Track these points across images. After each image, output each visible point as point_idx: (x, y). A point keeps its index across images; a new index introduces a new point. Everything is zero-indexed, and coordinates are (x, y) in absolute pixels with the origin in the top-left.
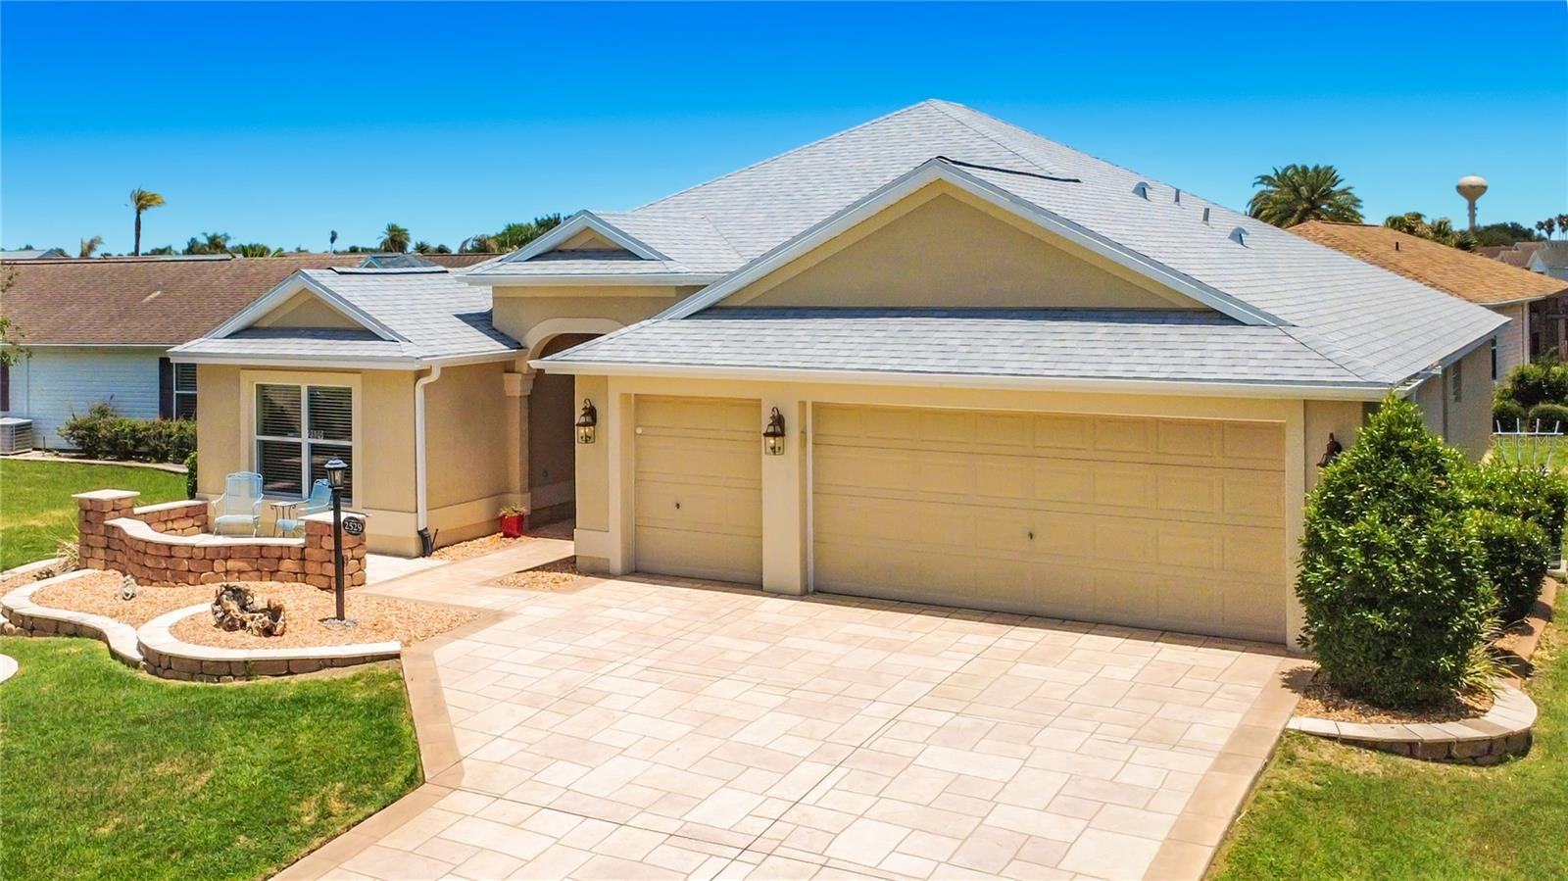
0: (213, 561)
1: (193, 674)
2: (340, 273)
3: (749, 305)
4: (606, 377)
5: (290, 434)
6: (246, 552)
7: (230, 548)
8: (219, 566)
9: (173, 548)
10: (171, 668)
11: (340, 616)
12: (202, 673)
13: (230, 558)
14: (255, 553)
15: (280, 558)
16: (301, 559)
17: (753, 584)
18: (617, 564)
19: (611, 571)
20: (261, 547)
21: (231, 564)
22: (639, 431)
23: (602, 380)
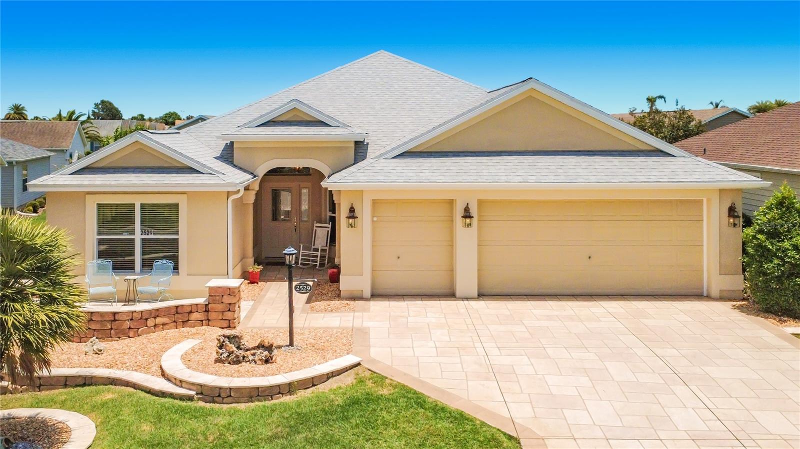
0: (147, 319)
1: (251, 397)
2: (152, 133)
3: (425, 150)
4: (362, 191)
5: (124, 234)
6: (168, 311)
7: (157, 310)
8: (151, 322)
9: (117, 315)
10: (230, 396)
11: (291, 344)
12: (258, 395)
13: (158, 316)
14: (173, 311)
15: (191, 312)
16: (206, 311)
17: (451, 295)
18: (367, 293)
19: (364, 297)
20: (177, 307)
21: (159, 320)
22: (375, 219)
23: (360, 193)
